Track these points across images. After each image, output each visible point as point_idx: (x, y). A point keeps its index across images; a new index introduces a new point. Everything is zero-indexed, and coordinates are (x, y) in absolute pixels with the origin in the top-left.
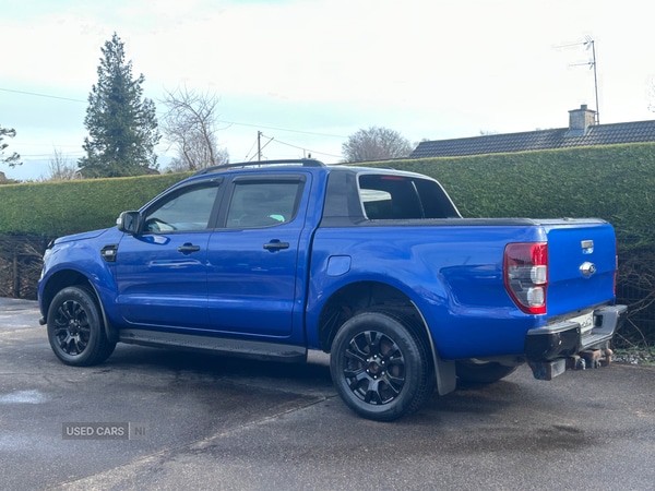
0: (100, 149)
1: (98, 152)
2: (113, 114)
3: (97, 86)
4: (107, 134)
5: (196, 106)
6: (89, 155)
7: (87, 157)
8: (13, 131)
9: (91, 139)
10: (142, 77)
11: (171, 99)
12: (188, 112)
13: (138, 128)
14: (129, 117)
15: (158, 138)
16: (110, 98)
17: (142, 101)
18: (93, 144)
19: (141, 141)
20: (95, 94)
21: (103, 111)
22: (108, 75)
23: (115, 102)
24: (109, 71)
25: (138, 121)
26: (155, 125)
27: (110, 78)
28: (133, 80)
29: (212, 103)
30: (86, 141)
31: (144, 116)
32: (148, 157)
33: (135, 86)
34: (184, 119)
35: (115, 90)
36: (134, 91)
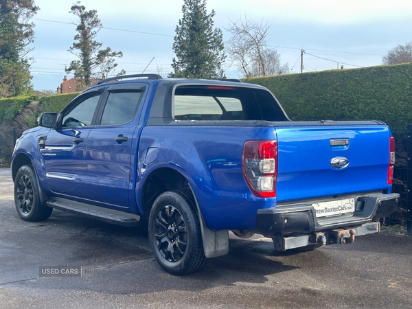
0: (182, 66)
1: (182, 69)
2: (192, 40)
3: (182, 20)
4: (188, 56)
5: (252, 33)
6: (176, 71)
7: (174, 73)
8: (120, 53)
9: (177, 60)
10: (213, 12)
11: (235, 28)
12: (247, 37)
13: (210, 50)
14: (204, 43)
15: (224, 58)
16: (191, 28)
17: (213, 30)
18: (178, 63)
19: (211, 60)
20: (180, 26)
21: (185, 38)
22: (190, 12)
23: (194, 32)
24: (190, 9)
25: (210, 45)
26: (222, 48)
27: (191, 14)
28: (207, 15)
29: (264, 29)
30: (174, 60)
31: (215, 41)
32: (217, 72)
33: (209, 19)
34: (243, 42)
35: (194, 22)
36: (208, 23)
